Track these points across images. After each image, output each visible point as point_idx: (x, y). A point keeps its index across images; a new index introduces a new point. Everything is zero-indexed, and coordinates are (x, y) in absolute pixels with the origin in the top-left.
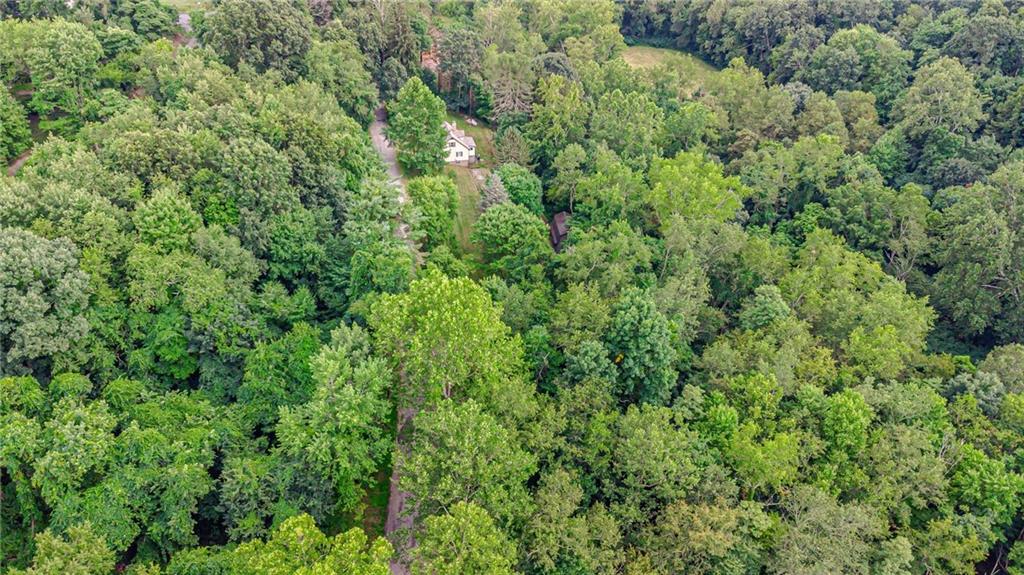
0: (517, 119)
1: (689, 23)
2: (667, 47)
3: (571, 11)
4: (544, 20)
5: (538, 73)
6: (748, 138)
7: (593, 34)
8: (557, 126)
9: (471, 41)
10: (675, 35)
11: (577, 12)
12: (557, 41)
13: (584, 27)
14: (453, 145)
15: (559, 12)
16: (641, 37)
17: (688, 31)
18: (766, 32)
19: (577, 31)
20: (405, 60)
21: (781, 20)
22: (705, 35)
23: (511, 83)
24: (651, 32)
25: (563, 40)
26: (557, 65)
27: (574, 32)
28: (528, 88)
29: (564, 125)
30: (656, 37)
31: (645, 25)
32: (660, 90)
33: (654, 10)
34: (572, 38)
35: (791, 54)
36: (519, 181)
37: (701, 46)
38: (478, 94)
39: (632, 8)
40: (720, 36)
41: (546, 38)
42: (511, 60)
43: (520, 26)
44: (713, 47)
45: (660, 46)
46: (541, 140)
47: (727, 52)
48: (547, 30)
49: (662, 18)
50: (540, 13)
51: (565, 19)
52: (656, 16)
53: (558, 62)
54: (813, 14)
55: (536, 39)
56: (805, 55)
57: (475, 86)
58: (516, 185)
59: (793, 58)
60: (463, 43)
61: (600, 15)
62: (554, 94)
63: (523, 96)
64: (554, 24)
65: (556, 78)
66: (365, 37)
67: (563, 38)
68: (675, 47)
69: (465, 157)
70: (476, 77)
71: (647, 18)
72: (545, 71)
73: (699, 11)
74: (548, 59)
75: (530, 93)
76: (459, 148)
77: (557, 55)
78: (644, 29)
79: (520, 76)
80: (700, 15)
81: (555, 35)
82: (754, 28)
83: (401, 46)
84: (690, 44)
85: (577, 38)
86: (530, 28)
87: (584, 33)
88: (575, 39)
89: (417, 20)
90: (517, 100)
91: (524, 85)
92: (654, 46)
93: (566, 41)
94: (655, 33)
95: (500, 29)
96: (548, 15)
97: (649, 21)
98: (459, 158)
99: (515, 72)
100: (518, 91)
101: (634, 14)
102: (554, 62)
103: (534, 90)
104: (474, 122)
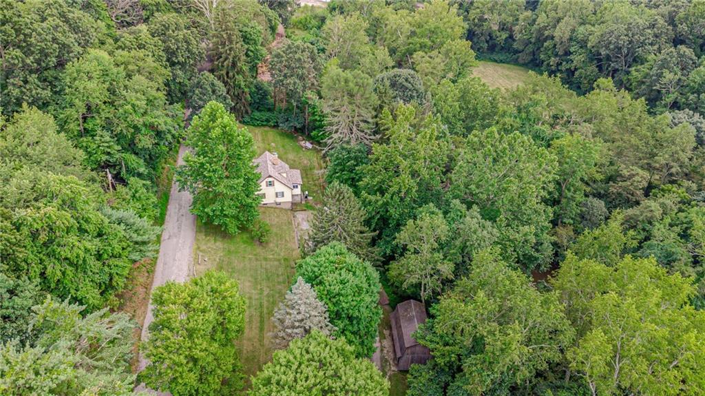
0: (353, 155)
1: (533, 40)
2: (508, 63)
3: (420, 26)
4: (392, 34)
5: (381, 95)
6: (637, 178)
7: (443, 50)
8: (405, 177)
9: (307, 54)
10: (517, 52)
11: (426, 27)
12: (404, 55)
13: (433, 42)
14: (270, 184)
15: (407, 26)
16: (483, 52)
17: (530, 48)
18: (625, 51)
19: (425, 46)
20: (231, 74)
21: (642, 38)
22: (550, 52)
23: (347, 109)
24: (492, 48)
25: (411, 54)
26: (405, 83)
27: (423, 46)
28: (368, 115)
29: (414, 174)
30: (498, 53)
31: (487, 42)
32: (524, 115)
33: (495, 28)
34: (421, 53)
35: (660, 76)
36: (342, 282)
37: (545, 63)
38: (313, 114)
39: (475, 25)
40: (568, 53)
41: (392, 52)
42: (346, 81)
43: (367, 39)
44: (559, 64)
45: (501, 62)
46: (383, 194)
47: (576, 69)
48: (394, 45)
49: (504, 35)
50: (389, 27)
51: (413, 33)
52: (498, 34)
53: (407, 80)
54: (672, 34)
55: (382, 53)
56: (677, 77)
57: (310, 105)
58: (336, 288)
59: (664, 81)
60: (297, 56)
61: (449, 30)
62: (401, 130)
63: (362, 125)
64: (402, 39)
65: (406, 108)
66: (174, 47)
67: (410, 53)
68: (516, 62)
69: (288, 198)
70: (311, 95)
71: (490, 35)
72: (391, 92)
73: (545, 28)
74: (395, 76)
75: (370, 120)
76: (279, 187)
77: (405, 72)
78: (486, 45)
79: (358, 100)
80: (546, 33)
81: (403, 49)
82: (612, 47)
83: (226, 59)
84: (532, 60)
85: (426, 53)
86: (378, 41)
87: (432, 48)
88: (423, 54)
89: (249, 30)
90: (355, 129)
91: (363, 112)
92: (496, 61)
93: (414, 56)
94: (497, 49)
95: (345, 42)
96: (396, 30)
97: (491, 38)
98: (279, 200)
99: (351, 95)
100: (356, 119)
101: (478, 31)
102: (401, 80)
103: (376, 117)
104: (309, 145)
